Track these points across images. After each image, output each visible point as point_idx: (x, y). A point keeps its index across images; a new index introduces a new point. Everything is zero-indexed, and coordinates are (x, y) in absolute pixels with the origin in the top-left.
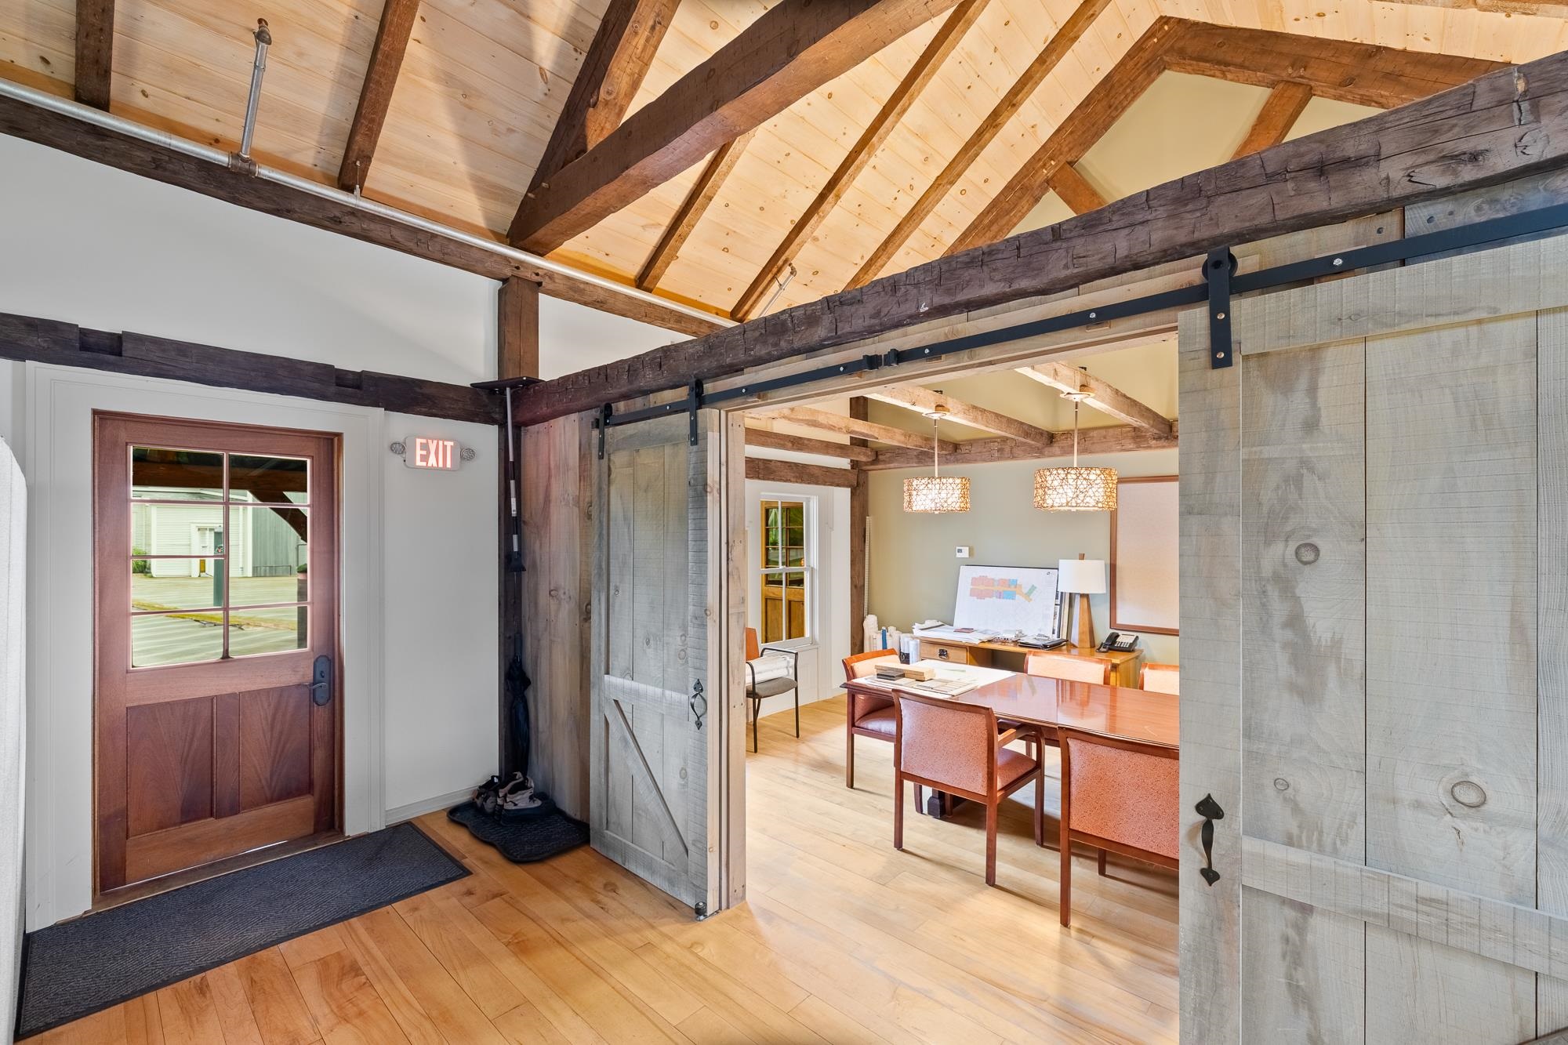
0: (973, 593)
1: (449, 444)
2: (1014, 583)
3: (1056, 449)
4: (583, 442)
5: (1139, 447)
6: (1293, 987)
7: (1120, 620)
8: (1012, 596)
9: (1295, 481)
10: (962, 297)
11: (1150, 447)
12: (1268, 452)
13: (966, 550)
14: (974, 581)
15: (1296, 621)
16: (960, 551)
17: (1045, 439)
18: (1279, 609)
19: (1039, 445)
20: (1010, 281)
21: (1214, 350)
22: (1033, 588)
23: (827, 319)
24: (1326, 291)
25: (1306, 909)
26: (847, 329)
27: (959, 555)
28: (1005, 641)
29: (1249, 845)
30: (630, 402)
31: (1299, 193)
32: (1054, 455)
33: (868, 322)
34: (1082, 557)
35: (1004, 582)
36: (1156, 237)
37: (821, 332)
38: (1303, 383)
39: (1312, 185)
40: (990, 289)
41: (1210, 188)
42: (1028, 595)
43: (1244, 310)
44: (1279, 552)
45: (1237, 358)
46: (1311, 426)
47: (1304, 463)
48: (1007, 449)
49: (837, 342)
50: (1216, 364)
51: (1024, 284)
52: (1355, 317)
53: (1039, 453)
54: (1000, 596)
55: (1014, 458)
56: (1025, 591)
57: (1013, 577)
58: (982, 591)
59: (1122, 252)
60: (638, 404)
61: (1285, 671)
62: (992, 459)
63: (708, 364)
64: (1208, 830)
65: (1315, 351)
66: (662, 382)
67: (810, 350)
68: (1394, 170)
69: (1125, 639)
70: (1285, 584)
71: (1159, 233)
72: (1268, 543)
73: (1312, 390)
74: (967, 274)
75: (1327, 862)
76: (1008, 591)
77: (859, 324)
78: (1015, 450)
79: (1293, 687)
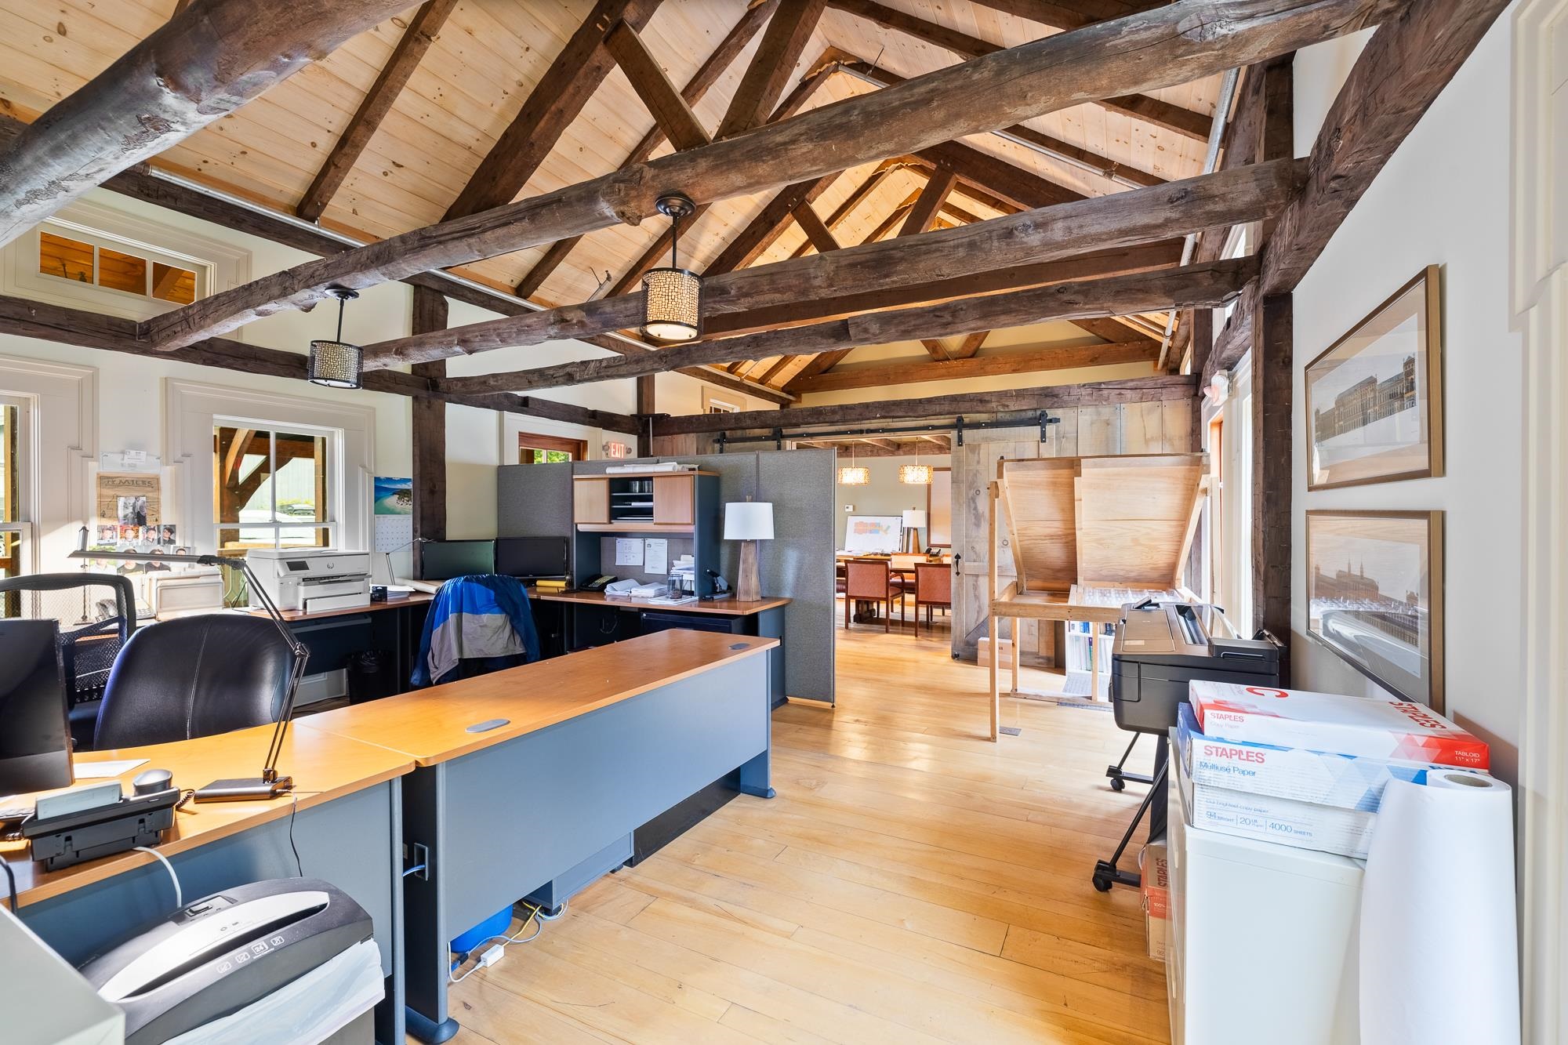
0: (856, 531)
1: (622, 445)
2: (878, 525)
3: (901, 452)
4: (700, 447)
5: (941, 453)
6: (975, 596)
7: (932, 542)
8: (877, 532)
9: (975, 475)
10: (892, 414)
11: (946, 453)
12: (970, 468)
13: (851, 507)
14: (856, 524)
15: (975, 508)
16: (847, 508)
17: (896, 447)
18: (973, 506)
19: (893, 449)
20: (907, 412)
21: (959, 442)
22: (889, 527)
23: (840, 413)
24: (981, 431)
25: (977, 576)
26: (849, 418)
27: (847, 510)
28: (876, 554)
29: (966, 564)
30: (733, 432)
31: (977, 406)
32: (900, 455)
33: (857, 417)
34: (914, 509)
35: (872, 524)
36: (946, 408)
37: (837, 417)
38: (977, 452)
39: (979, 404)
40: (900, 414)
41: (958, 399)
42: (886, 531)
43: (966, 433)
44: (973, 492)
45: (964, 444)
46: (978, 462)
47: (977, 471)
48: (876, 451)
49: (844, 421)
50: (959, 445)
51: (910, 414)
52: (986, 438)
53: (893, 453)
54: (871, 532)
55: (879, 456)
56: (884, 528)
57: (878, 522)
58: (861, 529)
59: (938, 411)
60: (739, 433)
61: (973, 520)
62: (867, 456)
63: (782, 422)
64: (957, 562)
65: (979, 445)
66: (755, 425)
67: (832, 423)
68: (994, 405)
69: (934, 550)
70: (973, 500)
71: (946, 407)
72: (970, 490)
73: (979, 454)
74: (893, 408)
75: (981, 564)
76: (875, 529)
77: (853, 417)
78: (880, 451)
79: (975, 524)
